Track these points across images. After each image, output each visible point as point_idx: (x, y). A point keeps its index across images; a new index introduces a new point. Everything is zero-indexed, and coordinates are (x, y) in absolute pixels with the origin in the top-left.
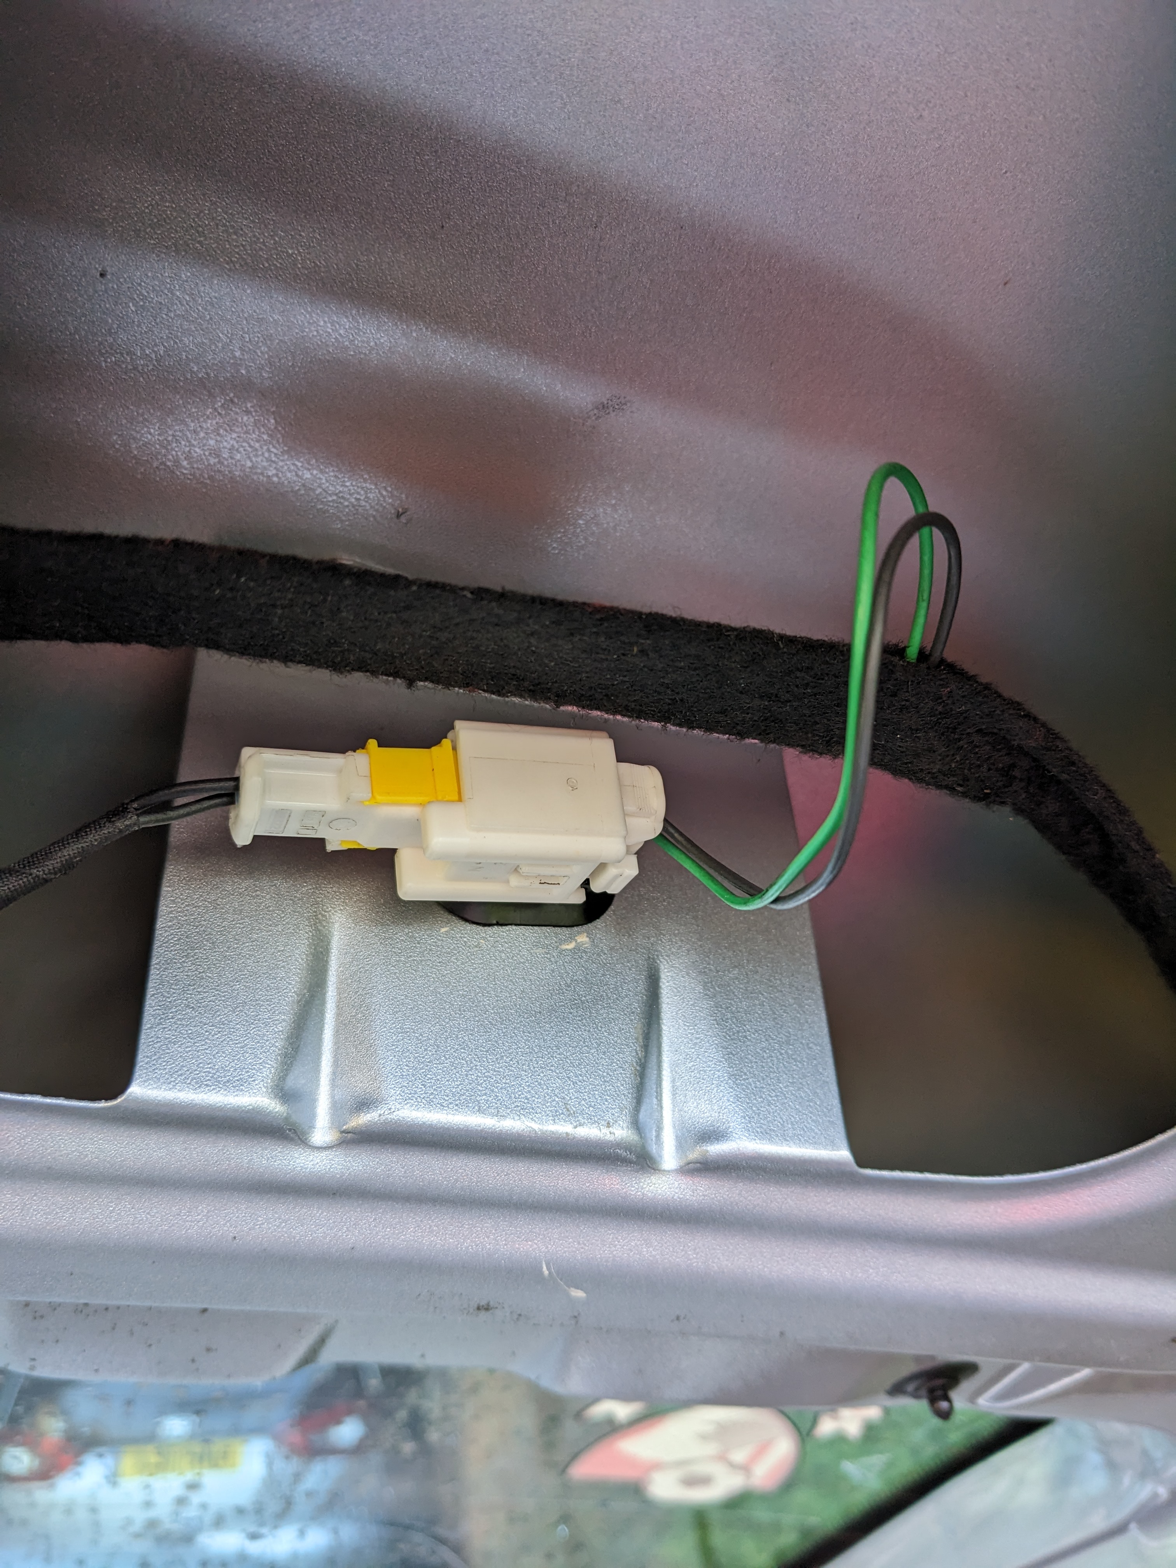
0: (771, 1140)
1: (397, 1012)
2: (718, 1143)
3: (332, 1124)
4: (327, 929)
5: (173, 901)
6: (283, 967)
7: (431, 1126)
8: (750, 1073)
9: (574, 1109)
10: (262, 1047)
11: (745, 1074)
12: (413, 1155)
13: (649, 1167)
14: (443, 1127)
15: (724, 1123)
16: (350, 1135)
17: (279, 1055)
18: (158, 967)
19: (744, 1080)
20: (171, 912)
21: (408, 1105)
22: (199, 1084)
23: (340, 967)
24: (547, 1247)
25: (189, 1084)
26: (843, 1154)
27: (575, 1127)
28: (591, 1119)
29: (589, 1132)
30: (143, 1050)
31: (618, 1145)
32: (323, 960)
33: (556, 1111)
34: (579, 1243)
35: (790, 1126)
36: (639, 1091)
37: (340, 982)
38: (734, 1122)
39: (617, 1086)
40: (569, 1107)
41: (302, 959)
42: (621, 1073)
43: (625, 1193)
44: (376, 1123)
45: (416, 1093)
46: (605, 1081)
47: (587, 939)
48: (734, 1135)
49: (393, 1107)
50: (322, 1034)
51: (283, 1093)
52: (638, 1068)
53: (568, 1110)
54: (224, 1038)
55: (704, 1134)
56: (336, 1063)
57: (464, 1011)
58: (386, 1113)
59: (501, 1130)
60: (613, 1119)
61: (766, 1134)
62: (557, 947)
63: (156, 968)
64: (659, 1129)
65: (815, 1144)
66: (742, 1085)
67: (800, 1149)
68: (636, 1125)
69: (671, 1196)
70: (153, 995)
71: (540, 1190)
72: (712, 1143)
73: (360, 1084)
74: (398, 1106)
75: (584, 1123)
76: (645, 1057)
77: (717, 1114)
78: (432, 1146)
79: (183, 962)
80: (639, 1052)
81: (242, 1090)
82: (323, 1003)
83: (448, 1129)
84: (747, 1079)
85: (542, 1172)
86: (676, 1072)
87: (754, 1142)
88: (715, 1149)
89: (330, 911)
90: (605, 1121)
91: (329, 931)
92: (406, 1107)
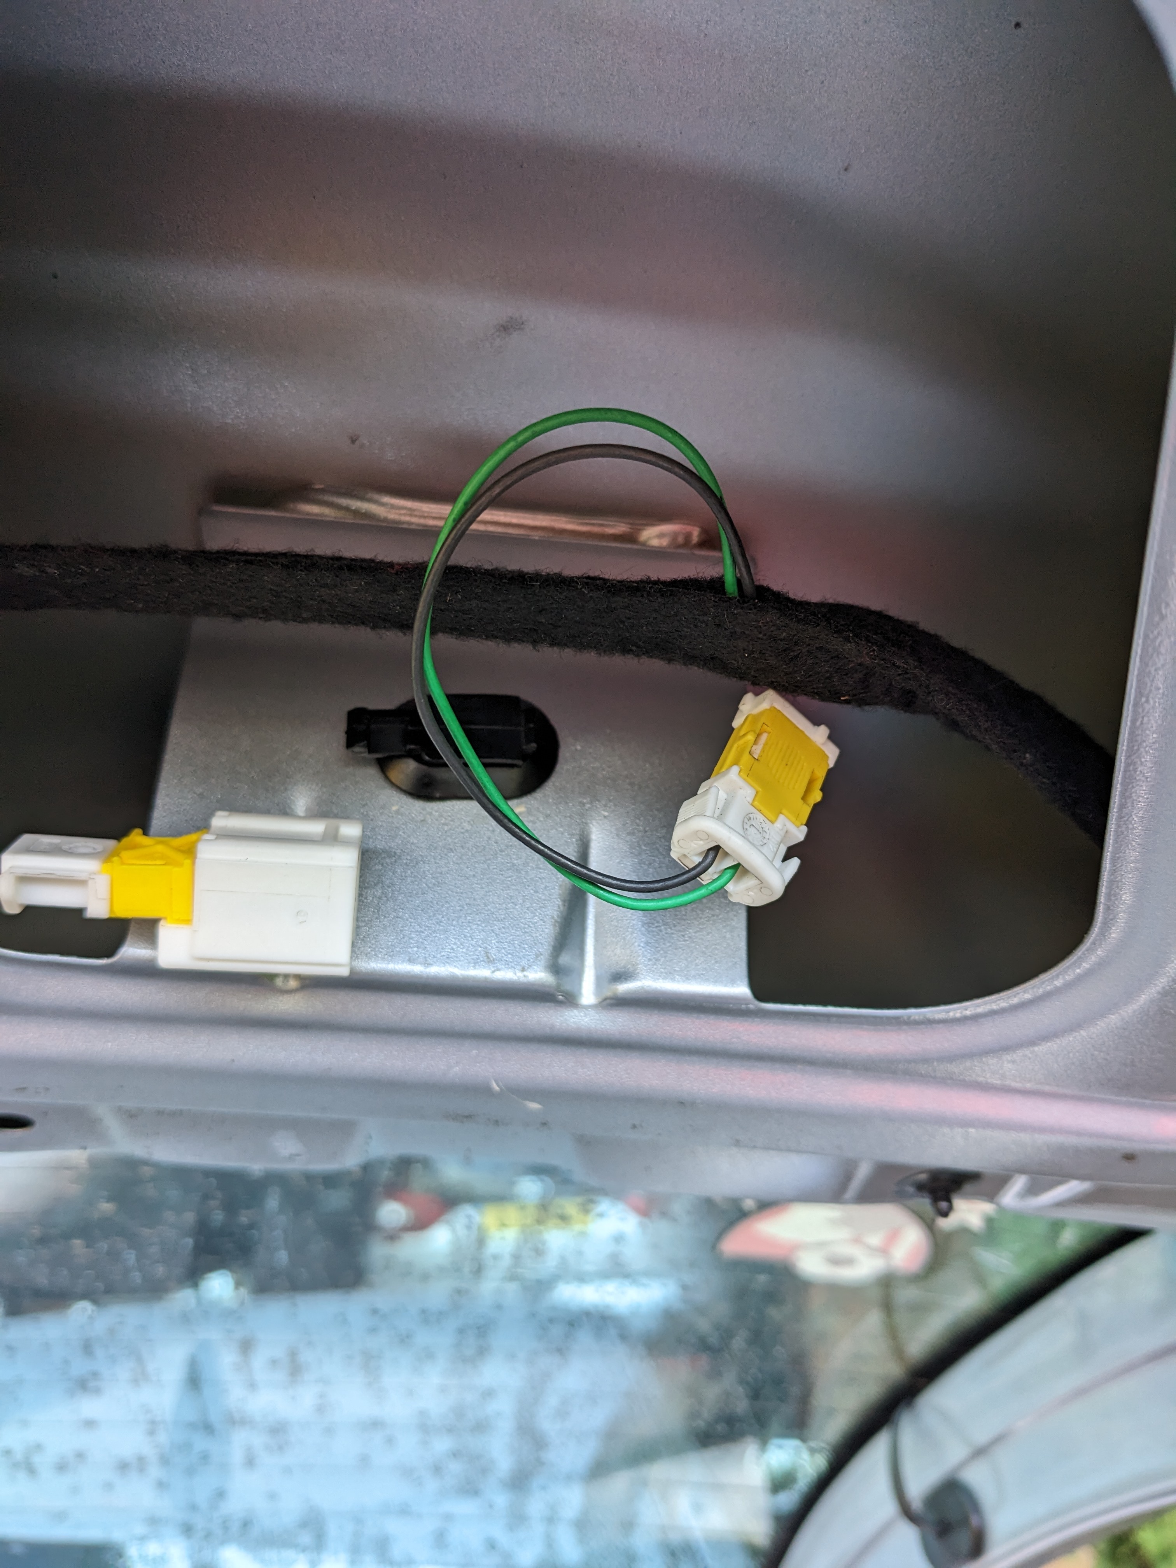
0: (673, 979)
2: (627, 983)
8: (663, 921)
9: (494, 957)
11: (658, 922)
15: (633, 965)
19: (656, 927)
24: (493, 1069)
26: (742, 990)
27: (493, 972)
28: (508, 965)
29: (506, 975)
33: (478, 959)
34: (520, 1065)
35: (694, 967)
36: (556, 940)
38: (642, 964)
39: (537, 937)
40: (489, 955)
42: (541, 925)
43: (552, 1024)
46: (525, 933)
48: (641, 975)
52: (558, 920)
53: (488, 958)
55: (616, 974)
60: (528, 964)
61: (669, 974)
66: (654, 931)
68: (555, 967)
72: (621, 982)
75: (502, 968)
77: (629, 958)
86: (599, 922)
87: (658, 981)
88: (624, 988)
90: (521, 966)
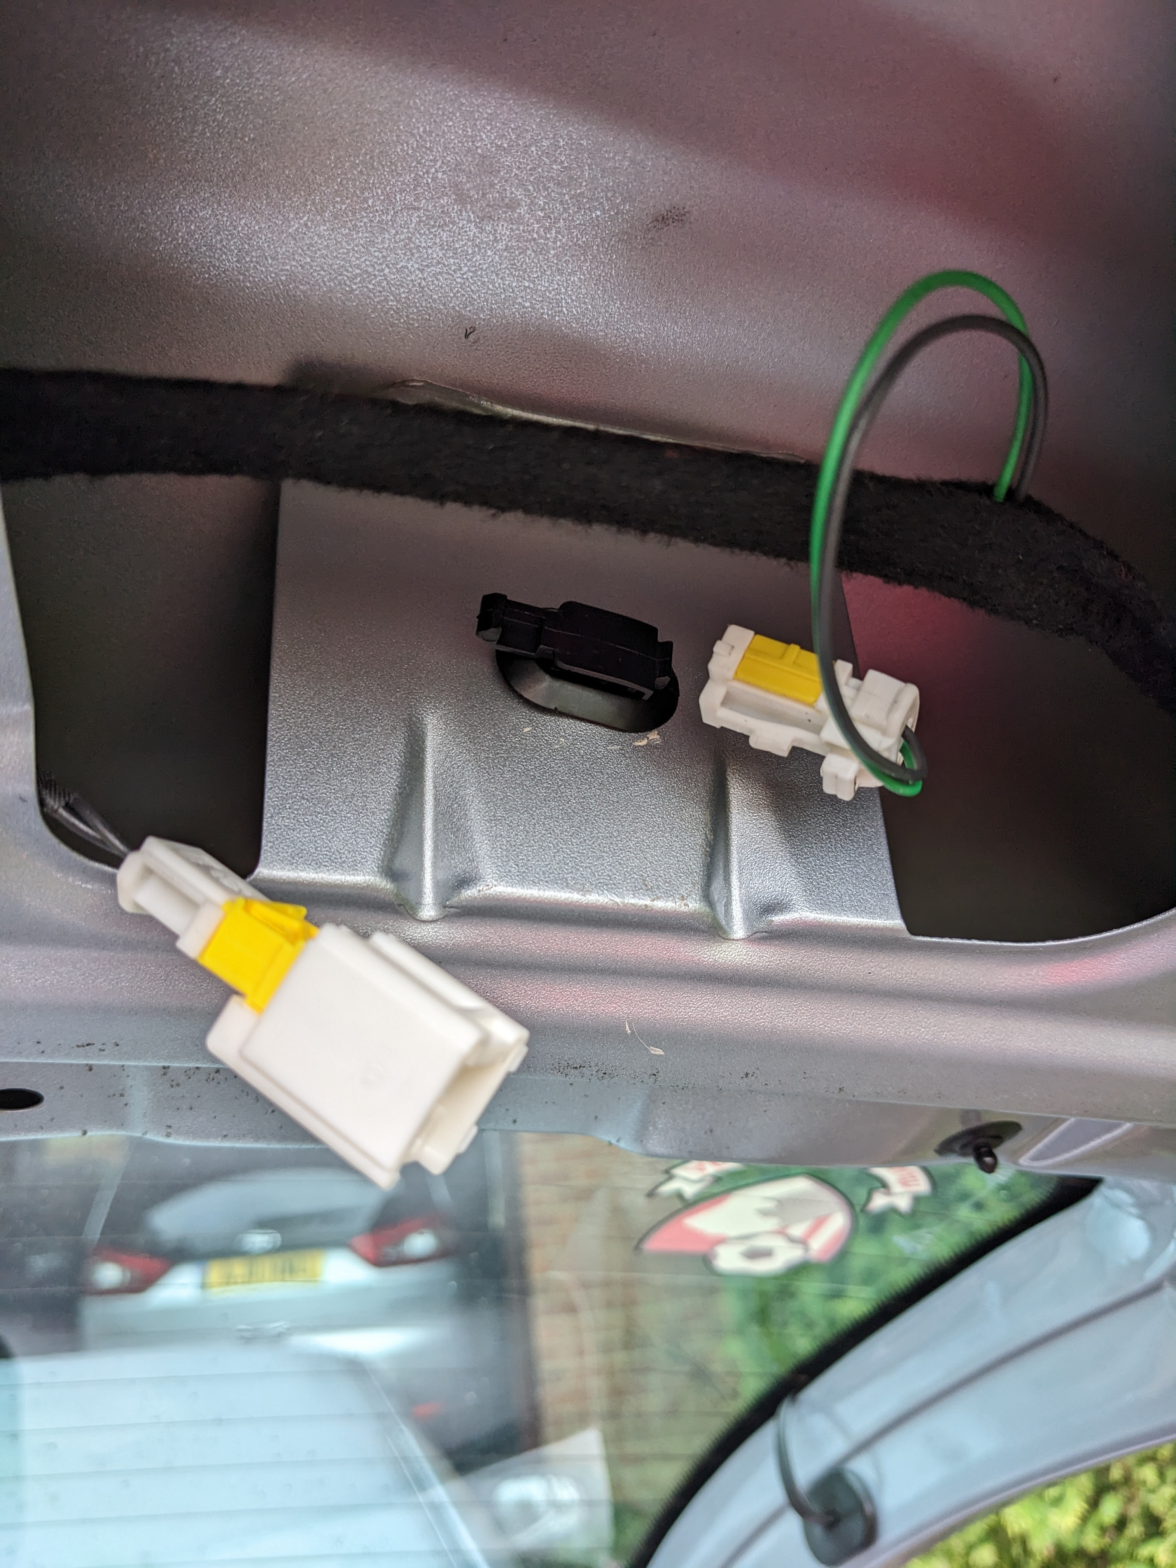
0: (830, 910)
1: (489, 802)
2: (782, 914)
3: (436, 900)
4: (421, 730)
5: (281, 705)
6: (385, 763)
7: (524, 899)
8: (810, 853)
9: (652, 885)
10: (372, 833)
11: (806, 854)
12: (508, 927)
13: (720, 936)
14: (535, 901)
15: (787, 896)
16: (452, 910)
17: (386, 839)
18: (273, 764)
19: (805, 858)
20: (280, 715)
21: (504, 882)
22: (319, 865)
23: (434, 764)
24: (629, 1009)
25: (310, 864)
26: (895, 922)
27: (653, 900)
28: (667, 893)
29: (666, 905)
30: (266, 836)
31: (692, 915)
32: (419, 757)
33: (635, 887)
34: (657, 1005)
35: (847, 898)
36: (709, 870)
37: (436, 777)
38: (797, 896)
39: (690, 866)
41: (401, 757)
42: (693, 854)
43: (699, 960)
44: (475, 898)
45: (510, 871)
46: (678, 861)
47: (658, 737)
48: (796, 906)
49: (491, 884)
50: (422, 823)
51: (391, 872)
52: (708, 849)
53: (646, 885)
54: (337, 825)
55: (769, 906)
56: (436, 848)
57: (549, 801)
58: (485, 889)
59: (587, 903)
60: (686, 893)
61: (825, 906)
62: (631, 744)
63: (270, 765)
64: (728, 904)
65: (872, 914)
66: (804, 863)
67: (857, 919)
68: (707, 897)
69: (740, 962)
70: (271, 788)
71: (622, 957)
72: (776, 914)
73: (460, 866)
74: (495, 883)
75: (661, 896)
76: (714, 840)
77: (780, 889)
78: (526, 919)
79: (295, 759)
80: (709, 836)
81: (357, 869)
82: (422, 795)
83: (540, 902)
84: (808, 858)
85: (623, 941)
86: (742, 854)
87: (815, 912)
88: (778, 919)
89: (423, 714)
90: (680, 894)
91: (424, 732)
92: (502, 884)
